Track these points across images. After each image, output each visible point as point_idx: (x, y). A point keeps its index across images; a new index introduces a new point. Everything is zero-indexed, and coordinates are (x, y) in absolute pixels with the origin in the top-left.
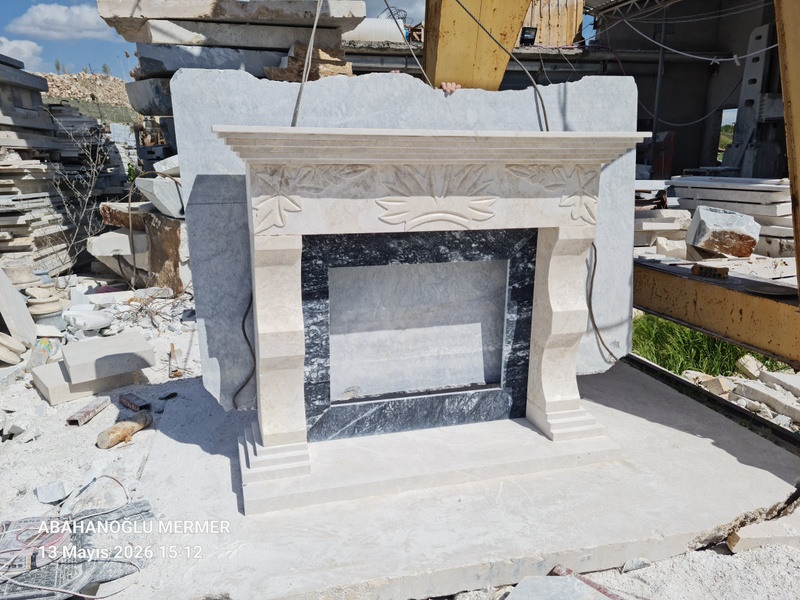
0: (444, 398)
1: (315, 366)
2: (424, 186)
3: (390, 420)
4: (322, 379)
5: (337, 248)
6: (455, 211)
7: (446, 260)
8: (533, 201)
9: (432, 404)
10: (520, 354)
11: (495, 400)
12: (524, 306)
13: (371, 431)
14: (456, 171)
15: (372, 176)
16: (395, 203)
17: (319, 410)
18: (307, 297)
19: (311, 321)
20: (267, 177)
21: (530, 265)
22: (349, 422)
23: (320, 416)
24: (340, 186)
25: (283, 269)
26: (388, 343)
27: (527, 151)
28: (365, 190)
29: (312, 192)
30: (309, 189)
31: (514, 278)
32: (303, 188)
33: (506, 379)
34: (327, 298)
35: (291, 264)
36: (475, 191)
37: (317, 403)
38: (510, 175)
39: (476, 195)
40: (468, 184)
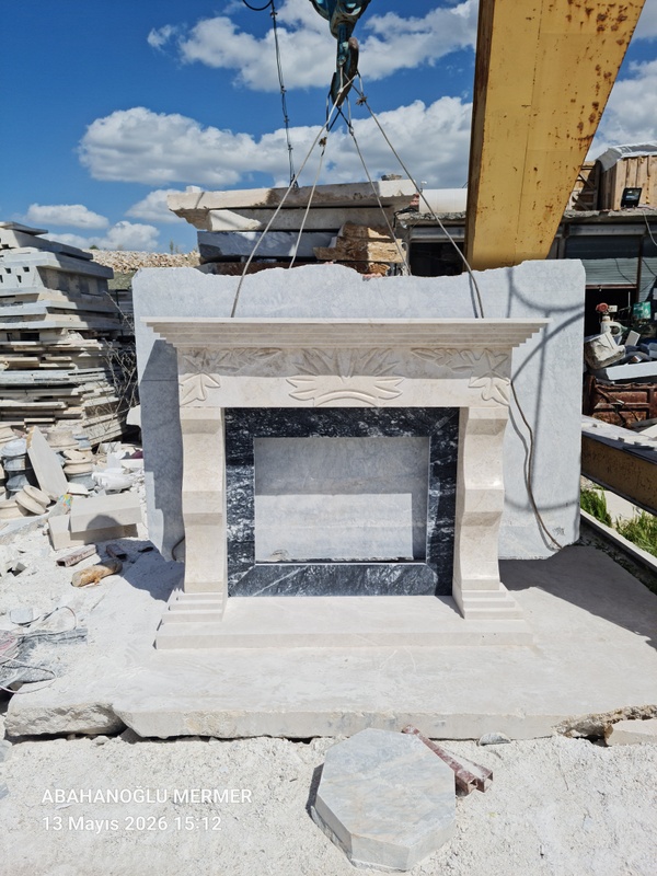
0: (365, 568)
1: (241, 526)
2: (331, 366)
3: (311, 584)
4: (247, 538)
5: (262, 420)
6: (361, 389)
7: (365, 435)
8: (440, 382)
9: (353, 573)
10: (444, 530)
11: (419, 575)
12: (447, 483)
13: (293, 592)
14: (362, 353)
15: (283, 357)
16: (304, 382)
17: (244, 567)
18: (231, 462)
19: (237, 485)
20: (191, 359)
21: (452, 444)
22: (272, 581)
23: (246, 573)
24: (254, 366)
25: (206, 436)
26: (316, 512)
27: (426, 336)
28: (276, 370)
29: (229, 371)
30: (227, 368)
31: (435, 455)
32: (222, 367)
33: (431, 554)
34: (253, 464)
35: (212, 432)
36: (380, 371)
37: (243, 560)
38: (416, 358)
39: (381, 375)
40: (374, 365)
